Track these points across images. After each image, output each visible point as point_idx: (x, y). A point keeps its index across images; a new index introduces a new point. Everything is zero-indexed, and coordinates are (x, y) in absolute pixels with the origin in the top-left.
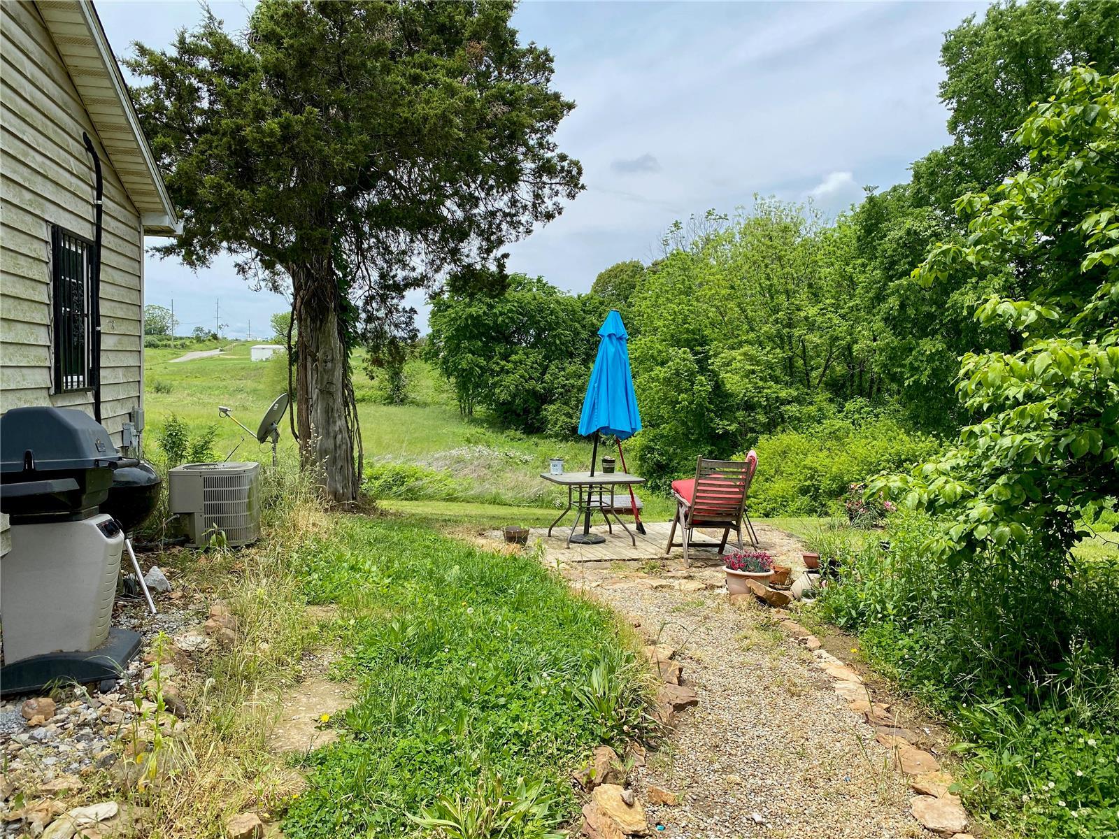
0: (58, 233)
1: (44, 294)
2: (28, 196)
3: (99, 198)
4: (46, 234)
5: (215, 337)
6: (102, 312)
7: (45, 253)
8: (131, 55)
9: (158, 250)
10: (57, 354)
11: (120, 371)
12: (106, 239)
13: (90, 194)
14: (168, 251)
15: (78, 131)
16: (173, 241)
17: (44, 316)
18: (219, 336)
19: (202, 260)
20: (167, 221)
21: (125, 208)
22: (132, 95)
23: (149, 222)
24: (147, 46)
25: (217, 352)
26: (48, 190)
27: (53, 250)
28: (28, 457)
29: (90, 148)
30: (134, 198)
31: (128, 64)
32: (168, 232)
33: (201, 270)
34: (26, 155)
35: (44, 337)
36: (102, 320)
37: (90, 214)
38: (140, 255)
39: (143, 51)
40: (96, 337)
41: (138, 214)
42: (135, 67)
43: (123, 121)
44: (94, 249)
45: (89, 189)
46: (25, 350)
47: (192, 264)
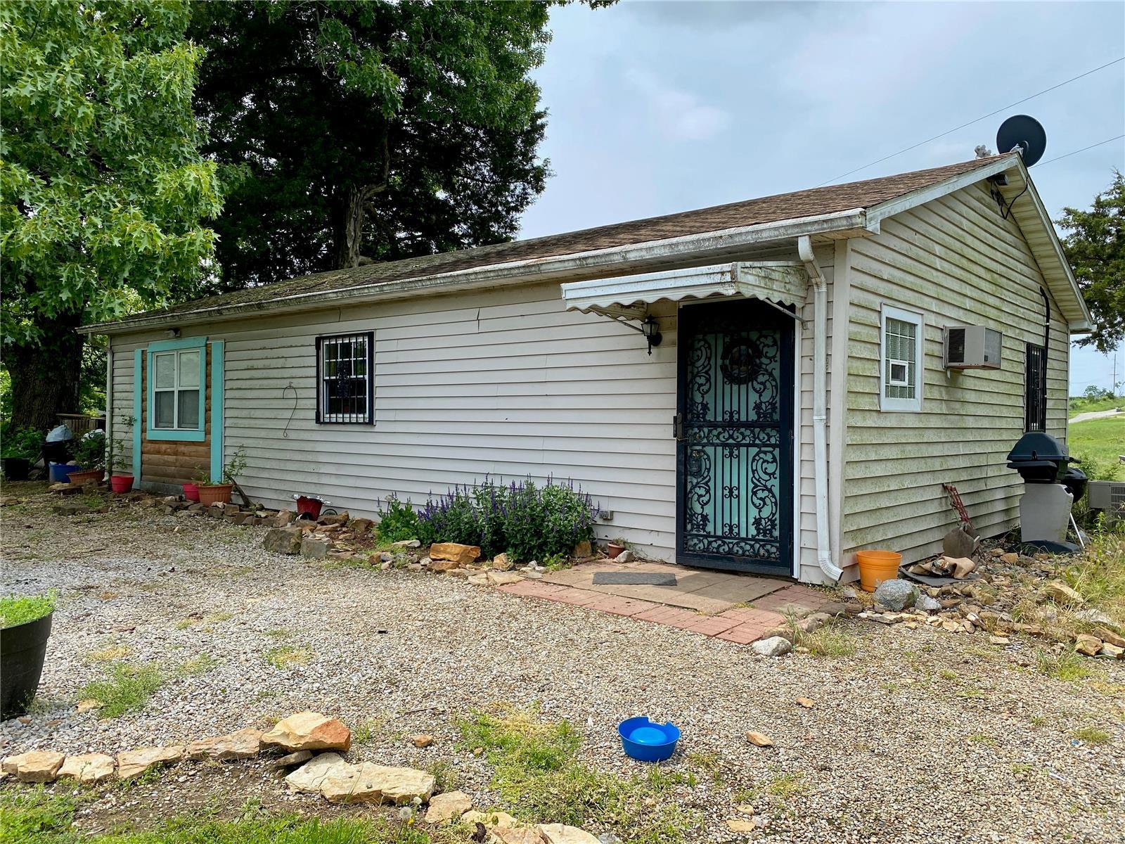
0: (1030, 347)
1: (1021, 380)
2: (1017, 331)
3: (1048, 321)
4: (1023, 348)
5: (1111, 396)
6: (1047, 387)
7: (1023, 358)
8: (1062, 215)
9: (1078, 342)
10: (1027, 411)
11: (1055, 421)
12: (1051, 344)
13: (1042, 320)
14: (1085, 342)
15: (1036, 286)
16: (1090, 335)
17: (1021, 391)
18: (1117, 394)
19: (1112, 347)
20: (1086, 325)
21: (1059, 321)
22: (1061, 243)
23: (1072, 327)
24: (1072, 208)
25: (1112, 413)
26: (1024, 325)
27: (1027, 356)
28: (1034, 454)
29: (1043, 294)
30: (1064, 314)
31: (1059, 223)
32: (1086, 331)
33: (1111, 354)
34: (1017, 311)
35: (1021, 402)
36: (1048, 391)
37: (1042, 331)
38: (1068, 348)
39: (1069, 212)
40: (1044, 400)
41: (1067, 322)
42: (1065, 224)
43: (1063, 275)
44: (1044, 350)
45: (1042, 317)
46: (1015, 409)
47: (1104, 350)
